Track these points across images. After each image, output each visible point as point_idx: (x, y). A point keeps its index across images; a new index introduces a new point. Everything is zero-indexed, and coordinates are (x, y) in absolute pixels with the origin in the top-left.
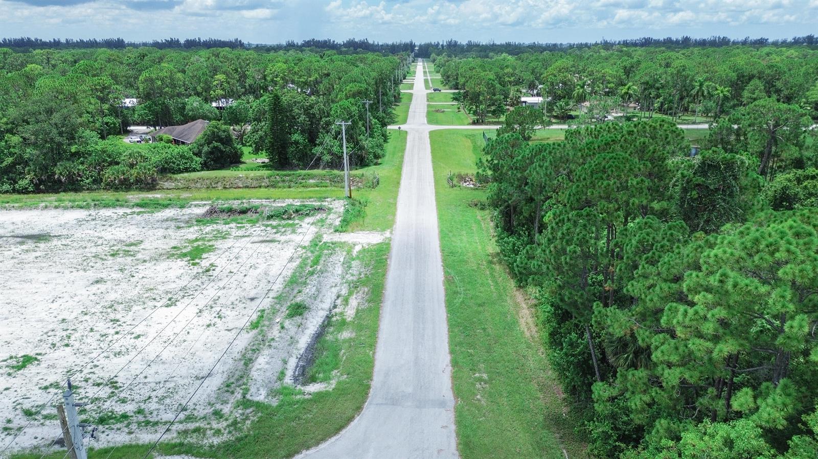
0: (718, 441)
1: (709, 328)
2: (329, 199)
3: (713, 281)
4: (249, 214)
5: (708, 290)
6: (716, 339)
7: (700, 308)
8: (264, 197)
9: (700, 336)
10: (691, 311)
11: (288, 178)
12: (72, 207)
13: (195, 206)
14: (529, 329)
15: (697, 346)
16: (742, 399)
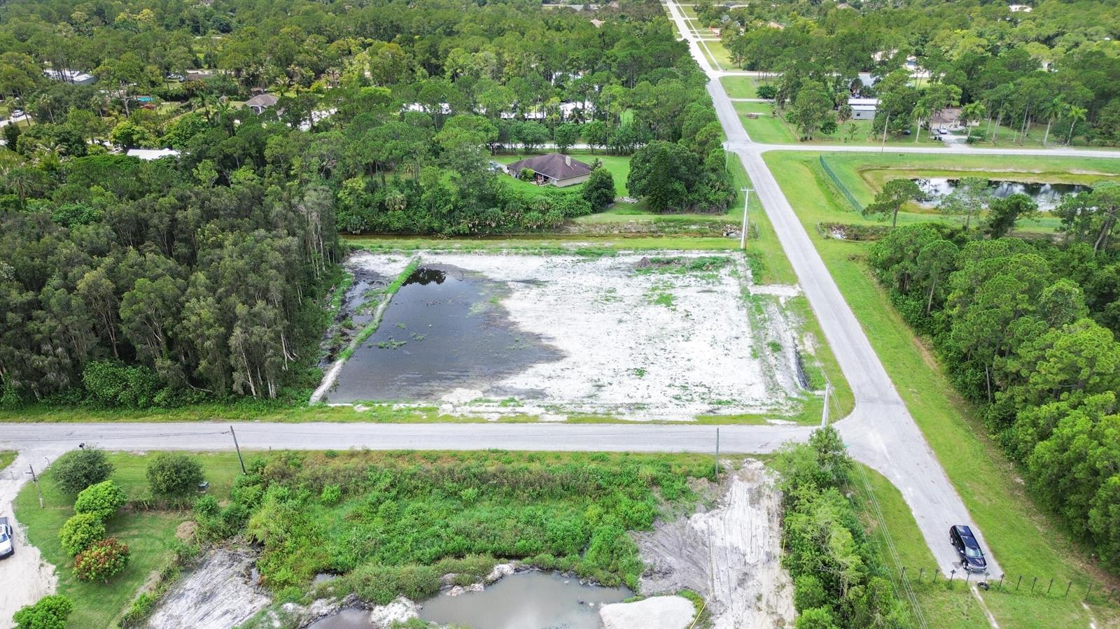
0: (1055, 407)
1: (1054, 371)
2: (727, 251)
3: (1058, 354)
4: (673, 264)
5: (1055, 356)
6: (1057, 374)
7: (1052, 363)
8: (673, 247)
9: (1051, 373)
10: (1049, 365)
11: (672, 224)
12: (528, 254)
13: (623, 255)
14: (932, 364)
15: (1050, 377)
16: (1064, 395)
